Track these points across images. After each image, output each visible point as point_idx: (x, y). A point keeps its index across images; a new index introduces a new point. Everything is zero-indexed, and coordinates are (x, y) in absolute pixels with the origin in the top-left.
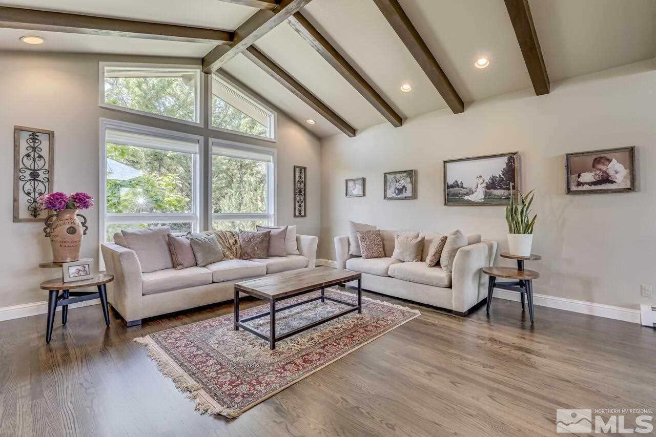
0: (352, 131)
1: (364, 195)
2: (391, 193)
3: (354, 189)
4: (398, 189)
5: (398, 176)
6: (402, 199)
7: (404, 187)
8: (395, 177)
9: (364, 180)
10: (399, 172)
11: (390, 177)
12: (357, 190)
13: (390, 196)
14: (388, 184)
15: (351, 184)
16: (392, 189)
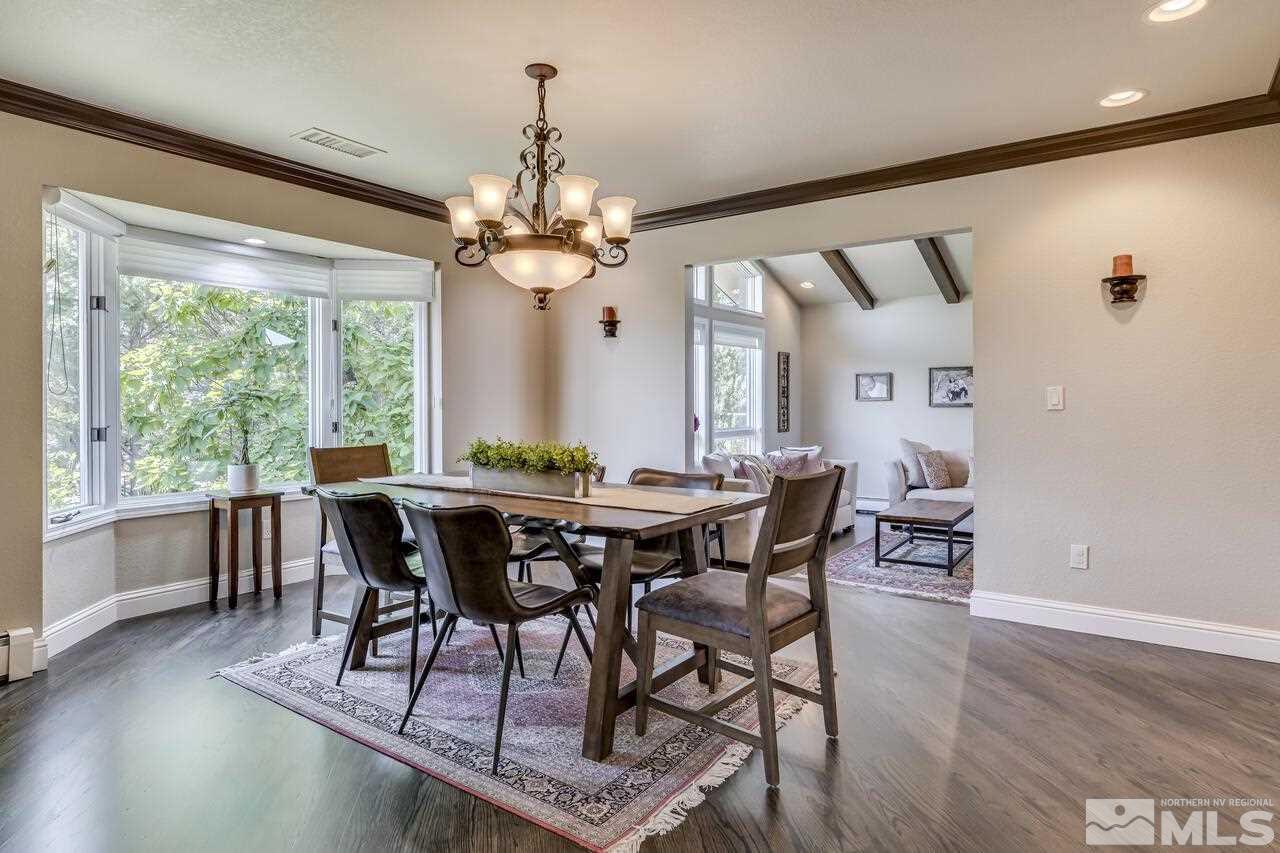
0: (869, 300)
1: (891, 397)
2: (940, 396)
3: (871, 389)
4: (952, 392)
5: (953, 374)
6: (960, 406)
7: (963, 389)
8: (946, 375)
9: (891, 377)
10: (955, 369)
11: (939, 376)
12: (879, 390)
13: (939, 402)
14: (936, 384)
15: (864, 381)
16: (943, 392)
